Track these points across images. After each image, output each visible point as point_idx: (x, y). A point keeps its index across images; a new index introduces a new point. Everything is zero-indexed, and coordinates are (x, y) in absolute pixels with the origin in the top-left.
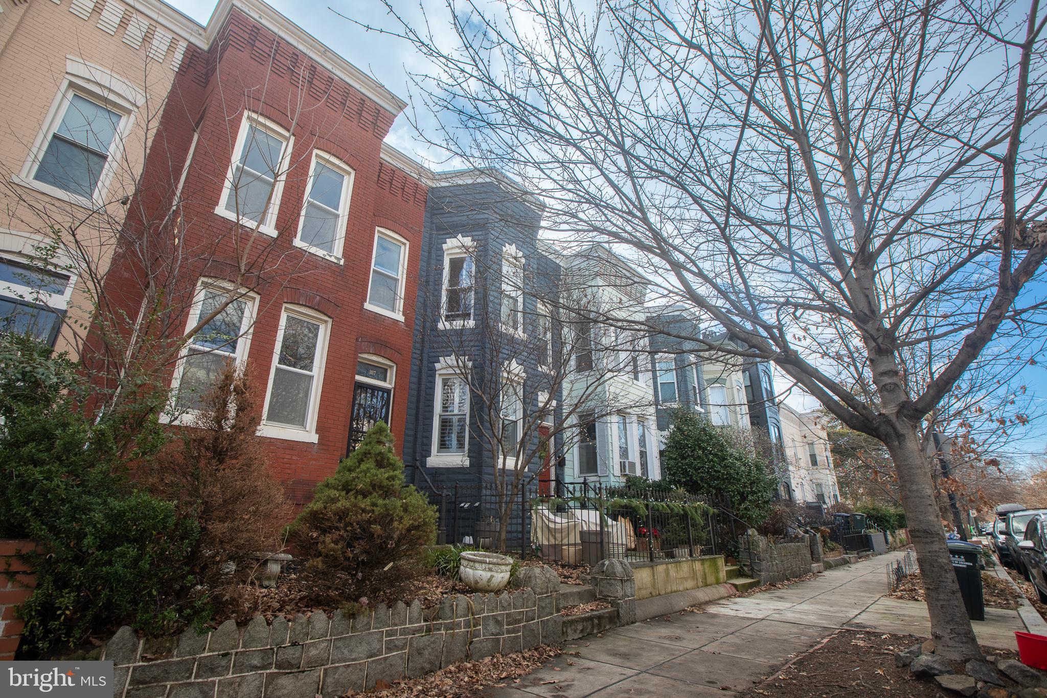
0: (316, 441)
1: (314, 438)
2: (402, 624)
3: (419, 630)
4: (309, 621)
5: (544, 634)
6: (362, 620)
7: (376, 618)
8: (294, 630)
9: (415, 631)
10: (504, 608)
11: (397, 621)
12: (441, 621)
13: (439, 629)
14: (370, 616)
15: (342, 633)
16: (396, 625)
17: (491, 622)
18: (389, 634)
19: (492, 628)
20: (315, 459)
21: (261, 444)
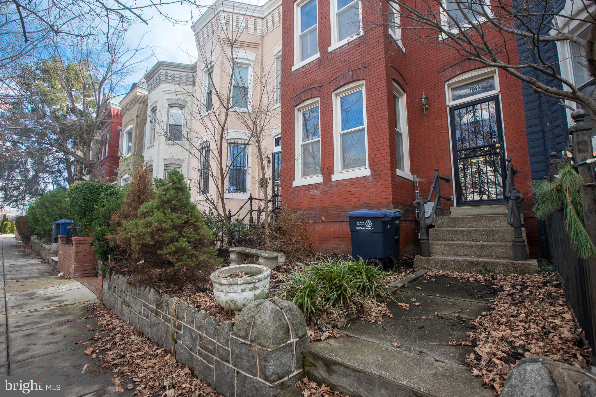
0: (369, 174)
1: (367, 172)
2: (147, 302)
7: (141, 293)
9: (152, 310)
10: (198, 328)
11: (146, 298)
14: (139, 290)
15: (134, 294)
17: (188, 333)
18: (144, 304)
19: (188, 340)
20: (371, 188)
21: (336, 185)
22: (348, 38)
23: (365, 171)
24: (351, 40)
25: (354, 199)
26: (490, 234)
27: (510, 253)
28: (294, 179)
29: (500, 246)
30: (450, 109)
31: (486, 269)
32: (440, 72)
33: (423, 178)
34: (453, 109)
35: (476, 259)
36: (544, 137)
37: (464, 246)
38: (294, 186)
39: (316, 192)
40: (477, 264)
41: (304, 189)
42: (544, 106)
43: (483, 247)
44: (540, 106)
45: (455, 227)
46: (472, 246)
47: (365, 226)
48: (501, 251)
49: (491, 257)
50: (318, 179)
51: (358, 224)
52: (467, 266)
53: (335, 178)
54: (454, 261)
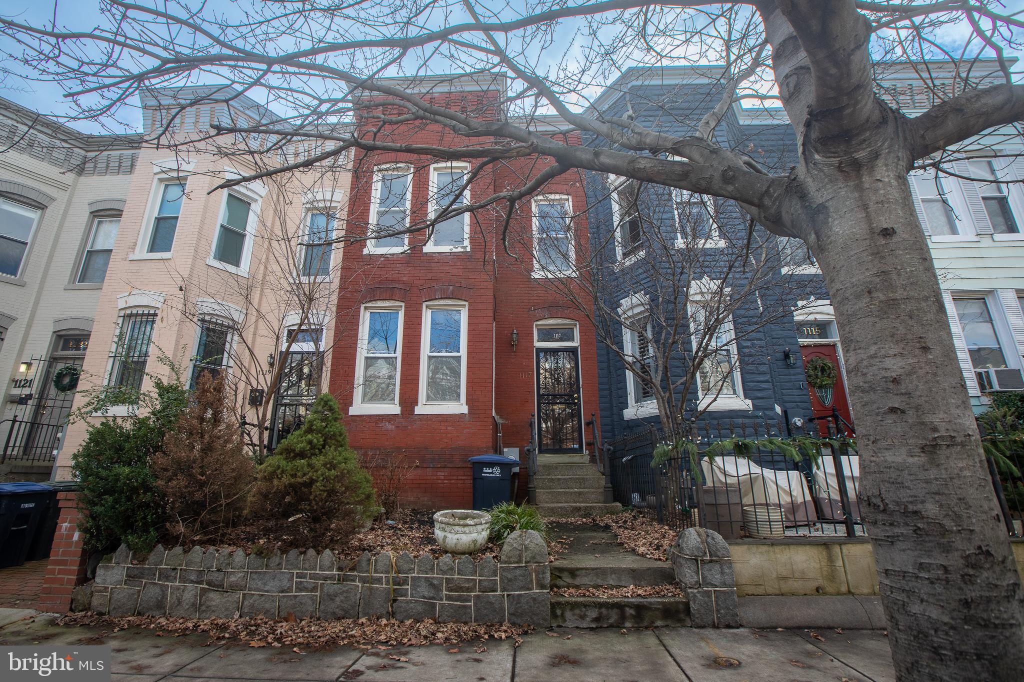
0: (466, 412)
1: (464, 409)
2: (312, 569)
3: (332, 578)
4: (231, 554)
5: (512, 611)
6: (275, 560)
7: (287, 561)
8: (218, 560)
9: (326, 578)
10: (444, 573)
11: (307, 566)
12: (355, 573)
13: (354, 581)
14: (281, 558)
15: (258, 568)
16: (306, 569)
17: (423, 584)
18: (299, 576)
19: (424, 590)
20: (468, 428)
21: (421, 420)
22: (452, 247)
23: (460, 407)
24: (454, 250)
25: (445, 440)
26: (582, 481)
27: (601, 498)
28: (351, 404)
29: (593, 492)
30: (537, 350)
31: (587, 513)
32: (530, 310)
33: (506, 419)
34: (539, 350)
35: (578, 505)
36: (610, 395)
37: (566, 493)
38: (350, 413)
39: (389, 426)
40: (579, 509)
41: (368, 420)
42: (612, 368)
43: (580, 493)
44: (609, 367)
45: (549, 475)
46: (571, 493)
47: (492, 473)
48: (593, 496)
49: (586, 502)
50: (393, 408)
51: (485, 470)
52: (572, 511)
53: (419, 410)
54: (561, 508)
